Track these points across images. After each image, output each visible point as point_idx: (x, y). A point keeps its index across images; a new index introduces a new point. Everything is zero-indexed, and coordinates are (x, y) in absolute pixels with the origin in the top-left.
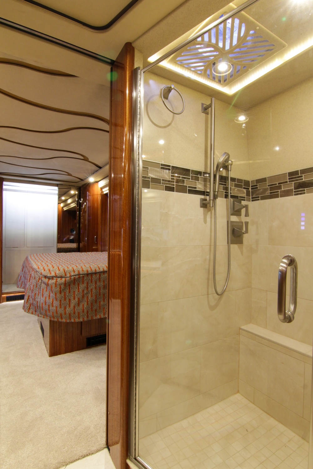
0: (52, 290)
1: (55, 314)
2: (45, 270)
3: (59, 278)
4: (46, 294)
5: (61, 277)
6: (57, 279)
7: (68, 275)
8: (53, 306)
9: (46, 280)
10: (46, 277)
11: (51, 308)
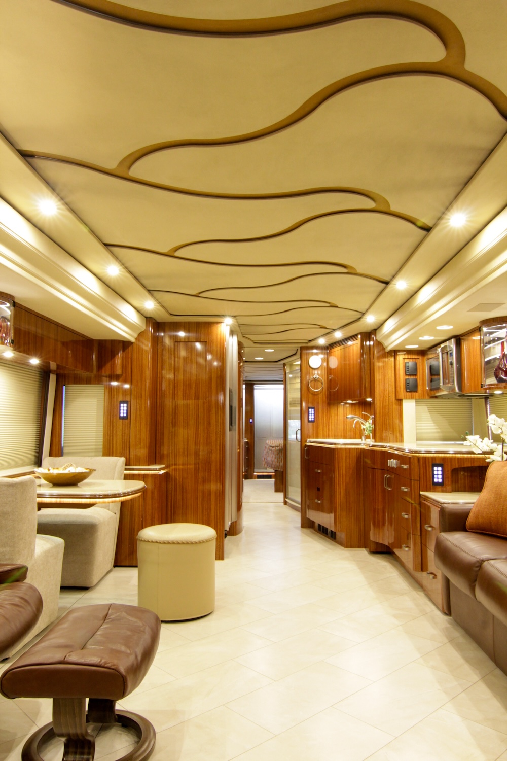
0: (274, 454)
4: (271, 456)
5: (278, 447)
9: (271, 448)
10: (271, 447)
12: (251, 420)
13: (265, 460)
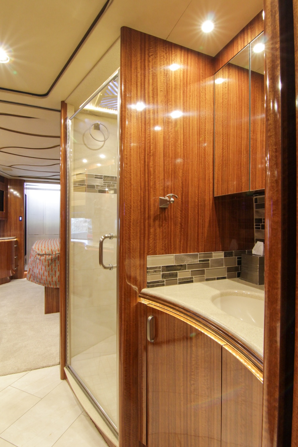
0: (43, 264)
1: (46, 282)
2: (38, 250)
3: (47, 255)
4: (40, 267)
5: (49, 255)
6: (46, 256)
7: (54, 253)
8: (44, 276)
9: (39, 257)
10: (39, 254)
11: (43, 277)
12: (21, 218)
13: (31, 272)
